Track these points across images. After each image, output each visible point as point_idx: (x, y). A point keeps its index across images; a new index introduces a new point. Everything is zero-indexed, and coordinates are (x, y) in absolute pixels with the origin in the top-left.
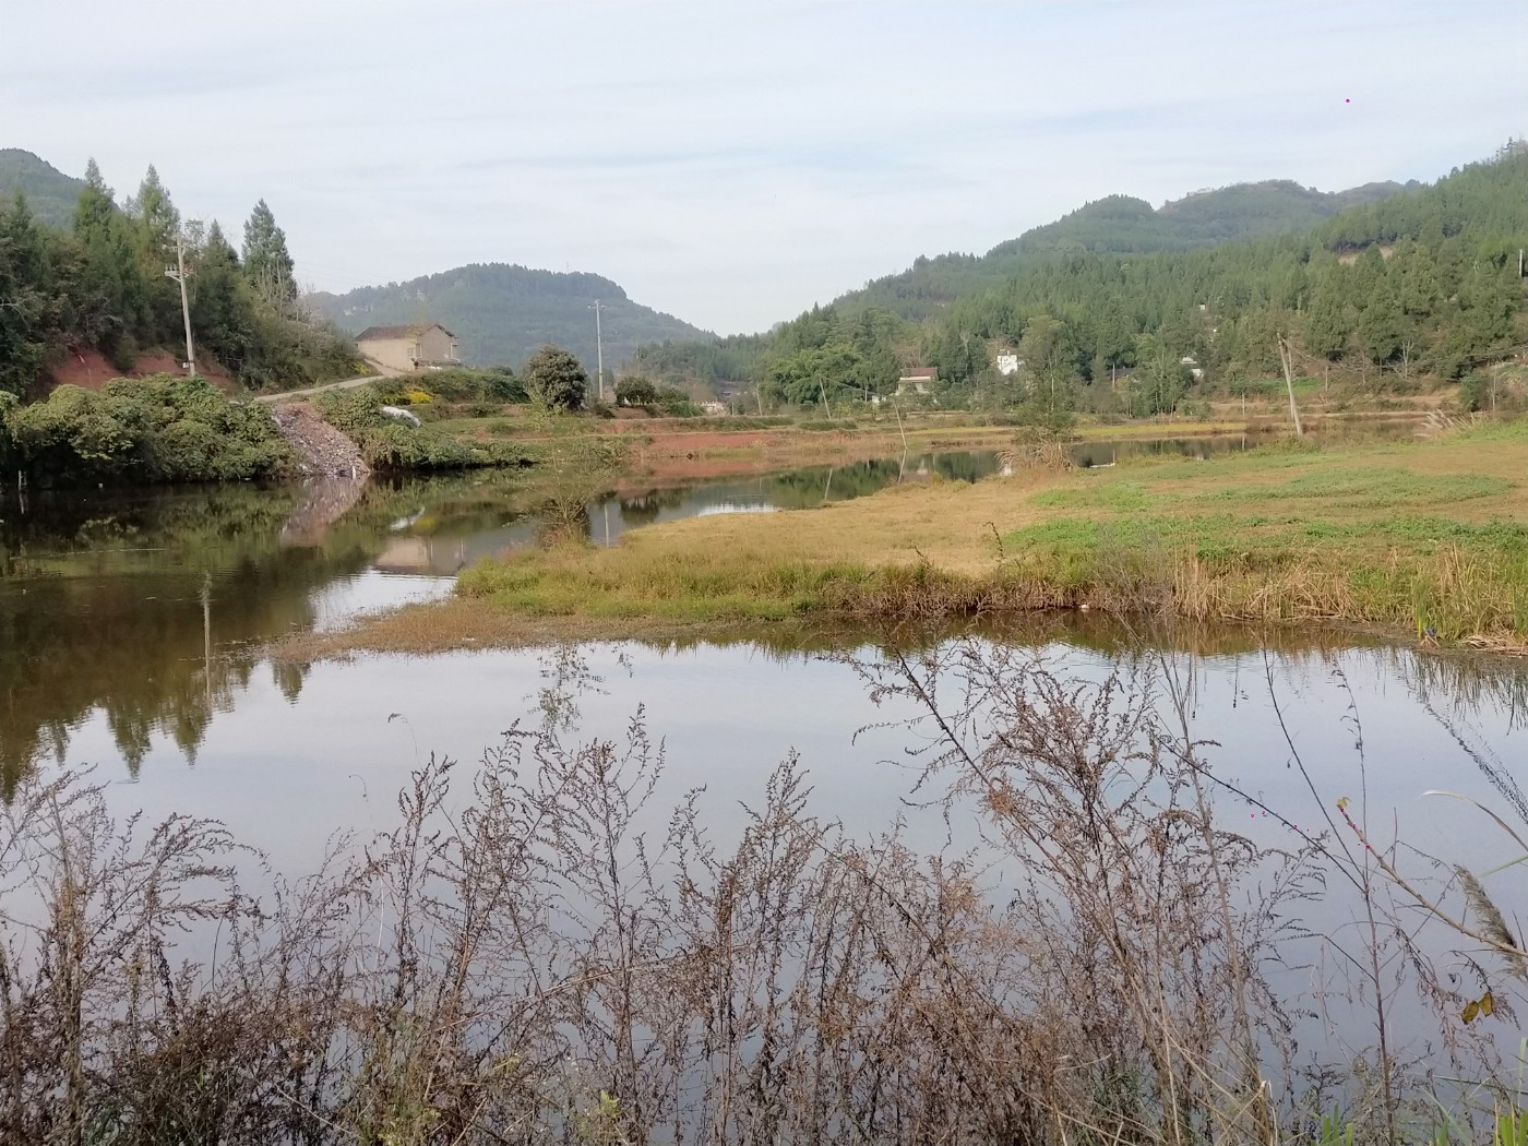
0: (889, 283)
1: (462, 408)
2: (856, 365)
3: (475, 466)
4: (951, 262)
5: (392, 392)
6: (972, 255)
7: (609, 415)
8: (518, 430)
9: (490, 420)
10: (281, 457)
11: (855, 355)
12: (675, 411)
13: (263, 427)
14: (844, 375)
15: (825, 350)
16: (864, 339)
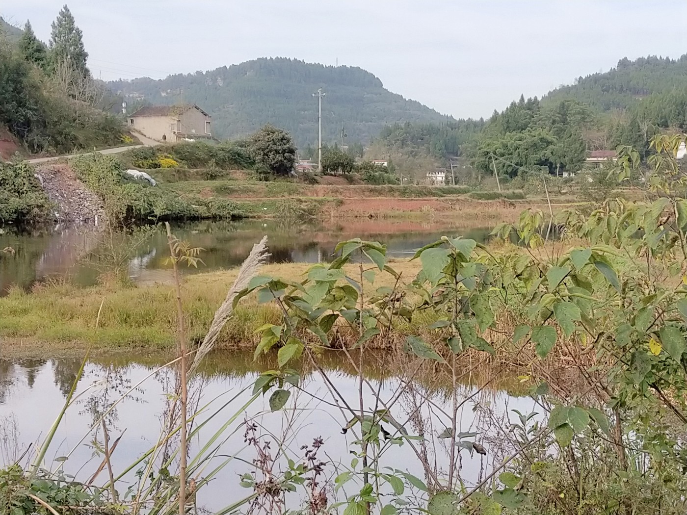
0: (595, 79)
1: (197, 172)
2: (551, 147)
3: (195, 219)
4: (650, 64)
5: (146, 158)
6: (667, 58)
7: (313, 181)
8: (237, 191)
9: (217, 183)
10: (38, 206)
11: (550, 138)
12: (371, 179)
13: (27, 183)
14: (540, 155)
15: (525, 134)
16: (561, 125)
